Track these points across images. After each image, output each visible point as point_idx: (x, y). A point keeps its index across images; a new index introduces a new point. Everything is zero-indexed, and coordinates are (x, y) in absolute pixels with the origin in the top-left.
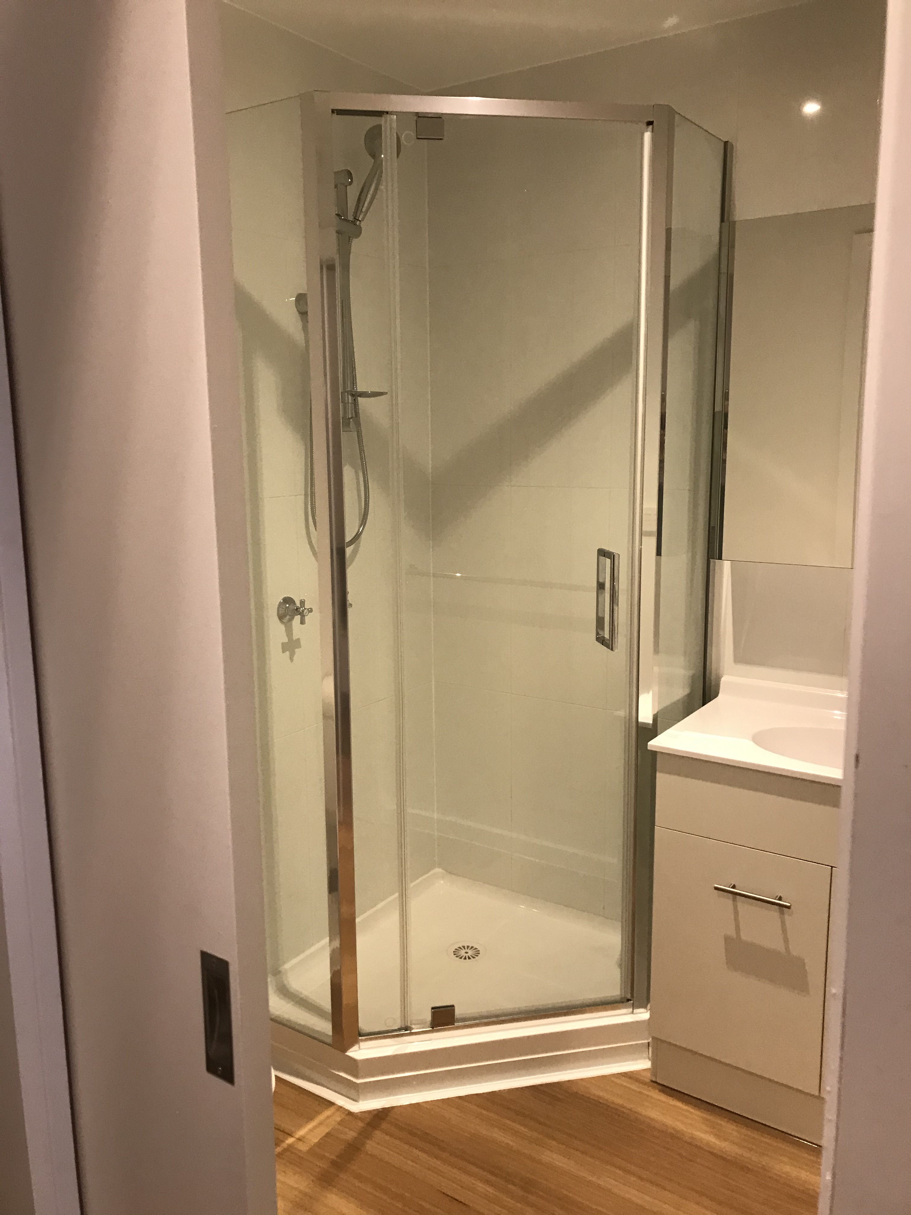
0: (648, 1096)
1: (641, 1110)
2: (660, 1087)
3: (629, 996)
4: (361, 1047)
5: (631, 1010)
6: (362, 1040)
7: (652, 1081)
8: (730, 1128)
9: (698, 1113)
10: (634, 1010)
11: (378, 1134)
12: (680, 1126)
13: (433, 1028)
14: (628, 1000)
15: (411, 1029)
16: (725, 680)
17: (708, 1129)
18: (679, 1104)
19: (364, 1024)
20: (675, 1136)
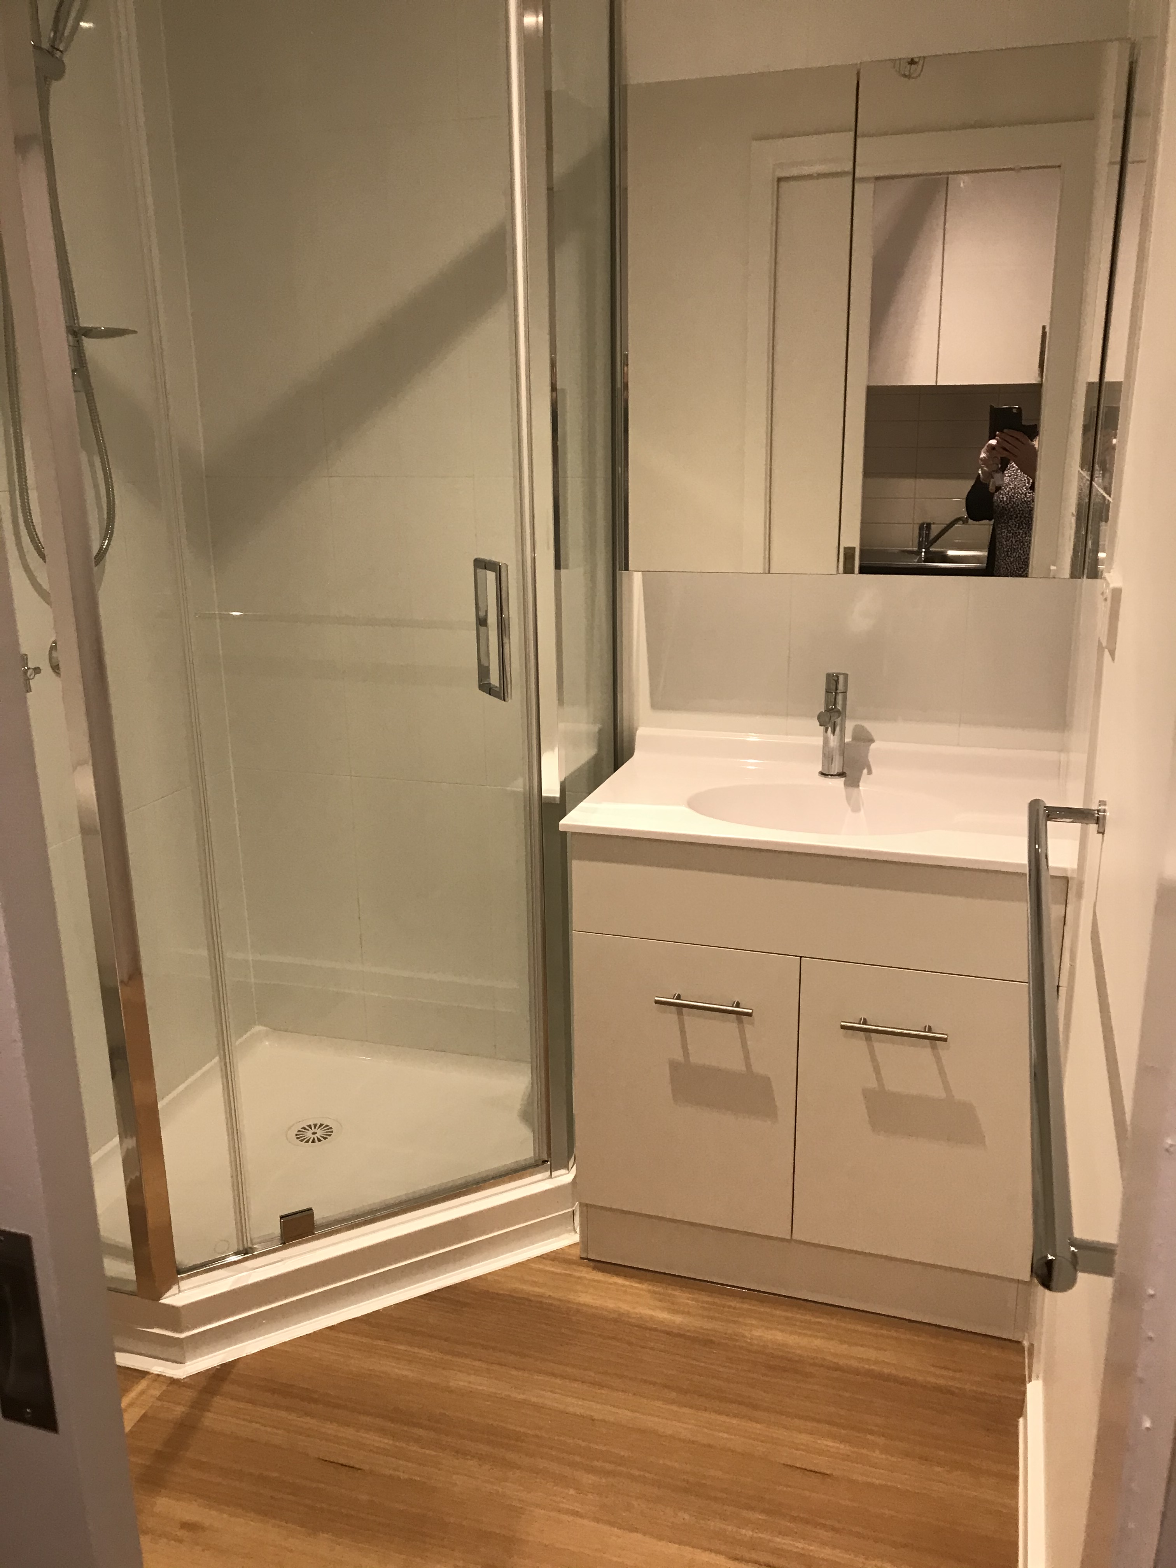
0: (579, 1278)
1: (571, 1296)
2: (592, 1264)
3: (545, 1158)
4: (182, 1288)
5: (548, 1173)
6: (183, 1279)
7: (582, 1258)
8: (683, 1297)
9: (644, 1286)
10: (553, 1173)
11: (218, 1400)
12: (625, 1307)
13: (284, 1243)
14: (545, 1162)
15: (252, 1250)
16: (642, 733)
17: (658, 1304)
18: (620, 1281)
19: (183, 1256)
20: (619, 1320)
